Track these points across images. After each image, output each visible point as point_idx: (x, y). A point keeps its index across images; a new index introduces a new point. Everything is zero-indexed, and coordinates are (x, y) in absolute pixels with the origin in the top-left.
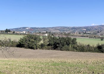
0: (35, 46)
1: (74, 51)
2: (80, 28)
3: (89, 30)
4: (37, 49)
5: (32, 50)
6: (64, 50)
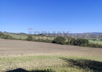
0: (64, 44)
1: (88, 47)
2: (74, 34)
5: (62, 45)
6: (82, 46)
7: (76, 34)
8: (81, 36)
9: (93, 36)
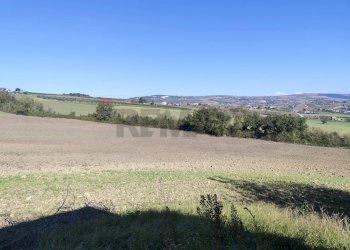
1: (303, 143)
3: (273, 103)
4: (222, 135)
5: (214, 138)
7: (264, 98)
8: (279, 107)
9: (323, 105)
